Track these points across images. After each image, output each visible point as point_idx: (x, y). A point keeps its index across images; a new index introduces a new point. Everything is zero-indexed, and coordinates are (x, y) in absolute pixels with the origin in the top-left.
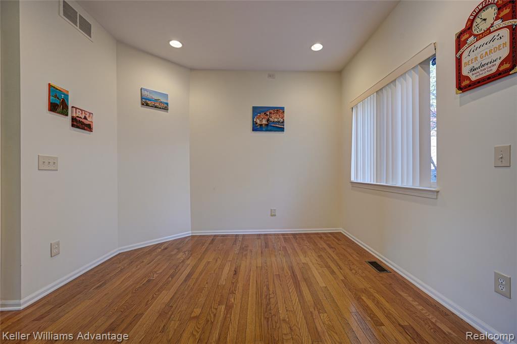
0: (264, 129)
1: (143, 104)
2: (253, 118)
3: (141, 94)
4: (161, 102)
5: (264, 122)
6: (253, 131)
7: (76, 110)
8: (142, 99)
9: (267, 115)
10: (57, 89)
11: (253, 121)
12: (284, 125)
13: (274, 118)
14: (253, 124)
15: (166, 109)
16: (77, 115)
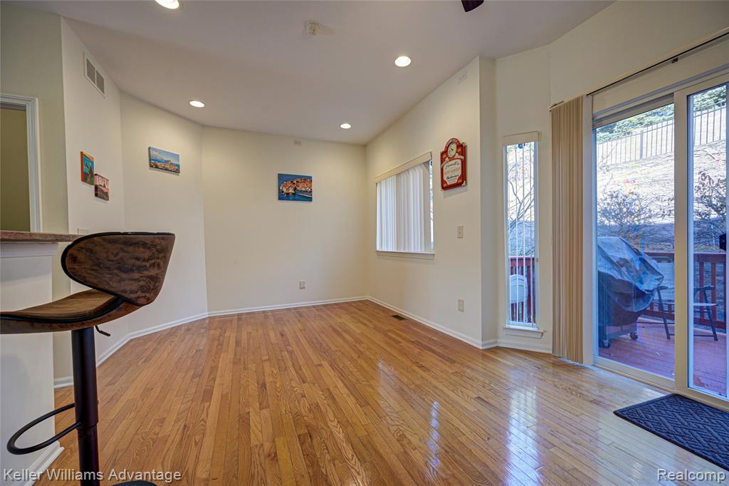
0: (291, 198)
1: (151, 166)
2: (279, 186)
3: (150, 154)
4: (172, 164)
5: (291, 191)
6: (279, 199)
7: (98, 178)
8: (150, 160)
9: (294, 184)
10: (87, 157)
11: (279, 189)
12: (311, 195)
13: (301, 187)
14: (279, 192)
15: (177, 171)
16: (99, 183)
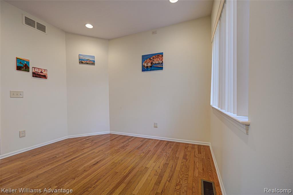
1: (80, 63)
3: (79, 57)
4: (90, 61)
5: (149, 65)
7: (35, 69)
8: (79, 60)
9: (151, 60)
10: (21, 60)
12: (162, 65)
13: (156, 61)
15: (93, 64)
16: (36, 71)
